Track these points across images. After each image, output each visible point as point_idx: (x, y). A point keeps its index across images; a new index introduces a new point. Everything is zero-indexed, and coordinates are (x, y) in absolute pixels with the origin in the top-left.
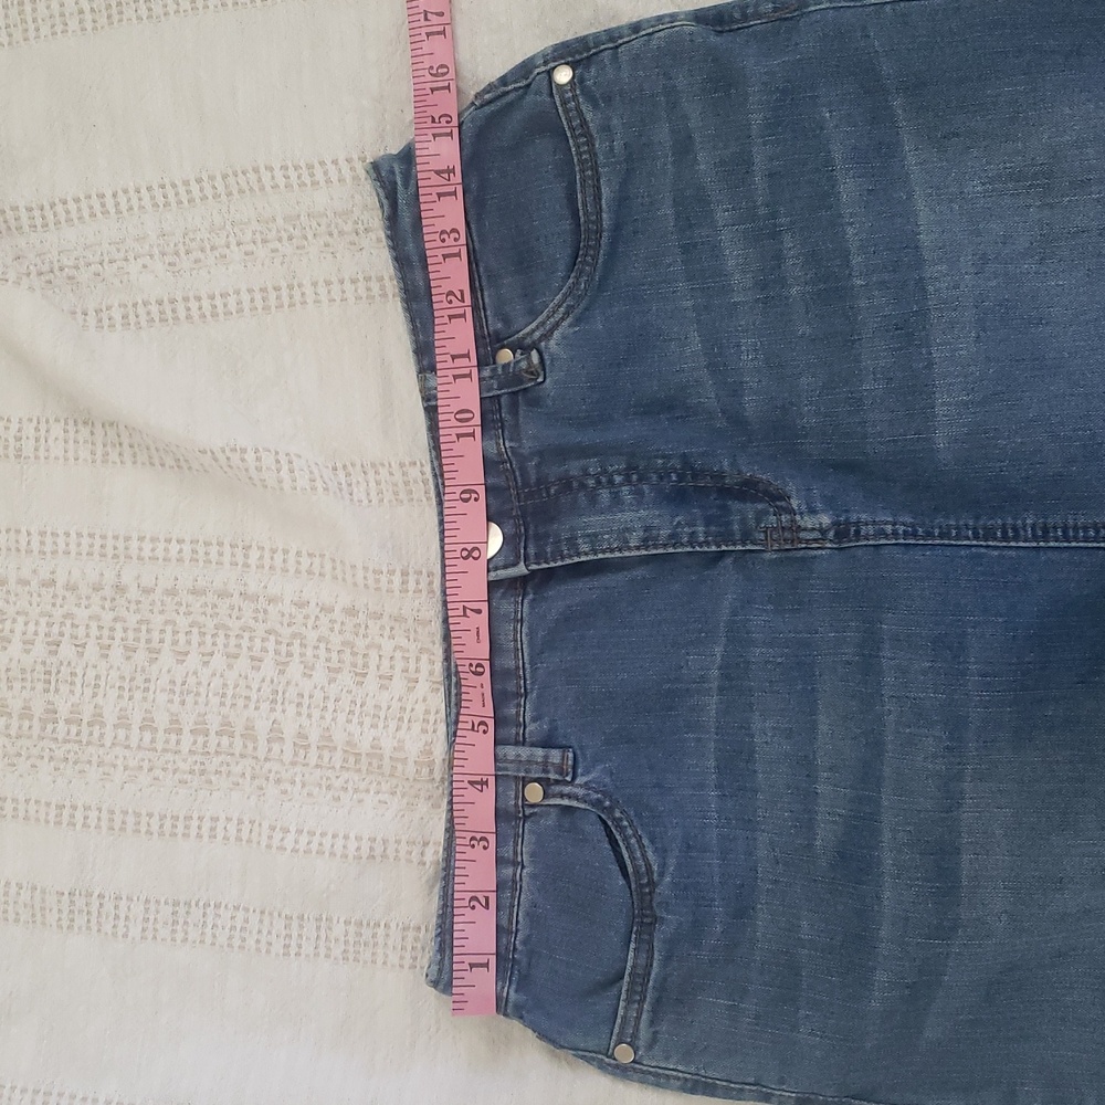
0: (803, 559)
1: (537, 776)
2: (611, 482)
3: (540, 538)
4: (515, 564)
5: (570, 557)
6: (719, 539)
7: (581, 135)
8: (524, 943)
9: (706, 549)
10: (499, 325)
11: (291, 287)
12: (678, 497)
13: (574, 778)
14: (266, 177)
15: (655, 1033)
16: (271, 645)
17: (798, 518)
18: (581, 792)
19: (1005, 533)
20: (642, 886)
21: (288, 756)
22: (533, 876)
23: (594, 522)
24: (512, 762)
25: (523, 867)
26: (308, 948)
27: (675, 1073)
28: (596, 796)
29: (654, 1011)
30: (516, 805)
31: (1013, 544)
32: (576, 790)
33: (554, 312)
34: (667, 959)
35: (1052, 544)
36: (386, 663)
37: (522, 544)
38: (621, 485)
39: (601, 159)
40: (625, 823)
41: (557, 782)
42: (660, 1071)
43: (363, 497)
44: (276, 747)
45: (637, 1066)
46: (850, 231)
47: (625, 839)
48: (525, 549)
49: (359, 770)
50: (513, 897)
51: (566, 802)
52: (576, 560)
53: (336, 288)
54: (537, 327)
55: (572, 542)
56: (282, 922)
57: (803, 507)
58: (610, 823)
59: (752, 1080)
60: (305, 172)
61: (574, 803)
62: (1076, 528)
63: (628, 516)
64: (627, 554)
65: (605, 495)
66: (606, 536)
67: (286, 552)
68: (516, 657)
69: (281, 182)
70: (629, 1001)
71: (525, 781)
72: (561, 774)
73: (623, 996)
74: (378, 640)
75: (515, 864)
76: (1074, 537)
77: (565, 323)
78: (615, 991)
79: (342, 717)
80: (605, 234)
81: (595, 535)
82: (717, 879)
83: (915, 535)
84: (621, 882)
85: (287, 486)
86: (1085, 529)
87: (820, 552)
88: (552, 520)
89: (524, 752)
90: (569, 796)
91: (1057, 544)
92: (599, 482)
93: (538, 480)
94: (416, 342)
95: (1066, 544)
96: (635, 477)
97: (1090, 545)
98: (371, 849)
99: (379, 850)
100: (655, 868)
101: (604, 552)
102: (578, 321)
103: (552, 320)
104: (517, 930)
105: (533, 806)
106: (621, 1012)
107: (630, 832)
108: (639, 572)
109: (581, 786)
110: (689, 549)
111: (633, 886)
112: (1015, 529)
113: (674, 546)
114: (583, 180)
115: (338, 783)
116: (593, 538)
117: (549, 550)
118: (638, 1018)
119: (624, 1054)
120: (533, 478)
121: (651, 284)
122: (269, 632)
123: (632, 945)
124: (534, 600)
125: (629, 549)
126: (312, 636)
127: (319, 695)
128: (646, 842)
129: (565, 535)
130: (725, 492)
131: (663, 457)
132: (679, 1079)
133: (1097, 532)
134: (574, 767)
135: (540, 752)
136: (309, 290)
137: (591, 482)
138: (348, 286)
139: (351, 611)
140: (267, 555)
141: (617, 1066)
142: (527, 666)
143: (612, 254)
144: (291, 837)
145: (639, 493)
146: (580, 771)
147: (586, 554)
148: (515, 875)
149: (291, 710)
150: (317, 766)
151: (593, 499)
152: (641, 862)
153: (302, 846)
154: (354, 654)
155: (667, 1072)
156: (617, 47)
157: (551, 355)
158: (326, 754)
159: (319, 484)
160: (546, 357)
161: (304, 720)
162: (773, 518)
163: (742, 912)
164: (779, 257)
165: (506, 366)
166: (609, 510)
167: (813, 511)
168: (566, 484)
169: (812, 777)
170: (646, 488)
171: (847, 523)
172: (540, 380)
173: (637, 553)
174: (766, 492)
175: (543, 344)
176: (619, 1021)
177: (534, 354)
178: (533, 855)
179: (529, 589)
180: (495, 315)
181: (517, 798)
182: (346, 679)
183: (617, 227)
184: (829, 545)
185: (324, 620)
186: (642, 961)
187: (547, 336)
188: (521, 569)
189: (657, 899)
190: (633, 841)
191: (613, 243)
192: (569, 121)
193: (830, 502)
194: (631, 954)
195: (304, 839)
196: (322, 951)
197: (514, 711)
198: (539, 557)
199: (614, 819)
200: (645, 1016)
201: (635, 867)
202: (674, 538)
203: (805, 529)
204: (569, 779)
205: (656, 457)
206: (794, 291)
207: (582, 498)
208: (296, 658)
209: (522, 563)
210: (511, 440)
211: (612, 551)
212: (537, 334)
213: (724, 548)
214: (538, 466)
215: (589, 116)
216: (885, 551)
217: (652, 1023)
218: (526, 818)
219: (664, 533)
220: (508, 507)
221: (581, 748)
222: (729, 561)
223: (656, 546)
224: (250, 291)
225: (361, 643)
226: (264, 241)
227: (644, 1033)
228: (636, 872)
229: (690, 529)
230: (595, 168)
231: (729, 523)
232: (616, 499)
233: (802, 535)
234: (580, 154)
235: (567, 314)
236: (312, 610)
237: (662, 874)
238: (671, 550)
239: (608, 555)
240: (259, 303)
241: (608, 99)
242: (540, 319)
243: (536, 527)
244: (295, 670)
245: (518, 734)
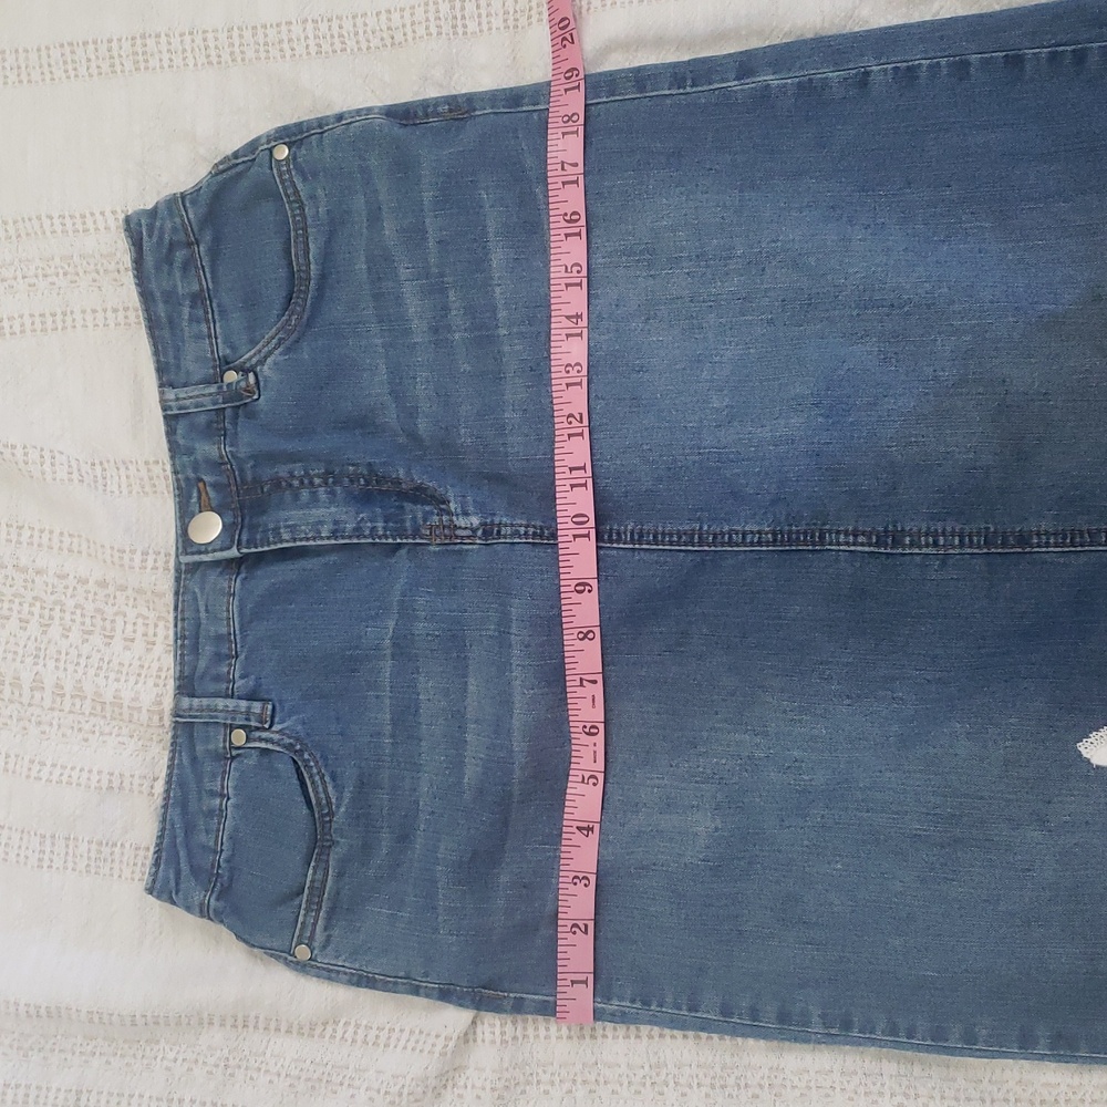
0: (460, 552)
1: (241, 723)
2: (311, 483)
3: (253, 528)
4: (229, 548)
5: (275, 543)
6: (395, 534)
7: (294, 201)
8: (228, 861)
9: (384, 541)
10: (228, 351)
11: (64, 314)
12: (365, 498)
13: (271, 726)
14: (46, 223)
15: (329, 937)
16: (36, 610)
17: (454, 518)
18: (276, 737)
19: (610, 536)
20: (323, 816)
21: (47, 703)
22: (236, 806)
23: (294, 515)
24: (221, 711)
25: (228, 799)
26: (58, 863)
27: (342, 969)
28: (287, 741)
29: (329, 919)
30: (225, 748)
31: (615, 545)
32: (272, 736)
33: (268, 343)
34: (340, 875)
35: (644, 546)
36: (130, 627)
37: (238, 532)
38: (321, 486)
39: (309, 221)
40: (312, 764)
41: (257, 729)
42: (331, 967)
43: (115, 489)
44: (37, 695)
45: (313, 963)
46: (498, 290)
47: (311, 777)
48: (239, 536)
49: (105, 717)
50: (219, 824)
51: (263, 745)
52: (280, 546)
53: (100, 315)
54: (255, 354)
55: (276, 531)
56: (38, 839)
57: (459, 510)
58: (300, 763)
59: (402, 974)
60: (78, 221)
61: (270, 746)
62: (663, 534)
63: (321, 511)
64: (319, 543)
65: (305, 494)
66: (303, 527)
67: (51, 532)
68: (229, 625)
69: (58, 228)
70: (308, 910)
71: (232, 728)
72: (261, 722)
73: (303, 906)
74: (124, 608)
75: (222, 796)
76: (662, 541)
77: (277, 352)
78: (297, 902)
79: (92, 672)
80: (312, 282)
81: (294, 526)
82: (385, 812)
83: (541, 536)
84: (305, 811)
85: (49, 477)
86: (671, 535)
87: (470, 547)
88: (264, 512)
89: (231, 703)
90: (266, 740)
91: (647, 547)
92: (302, 483)
93: (254, 478)
94: (158, 362)
95: (655, 547)
96: (331, 480)
97: (673, 548)
98: (110, 781)
99: (116, 784)
100: (334, 800)
101: (301, 540)
102: (288, 350)
103: (266, 349)
104: (222, 850)
105: (239, 748)
106: (301, 919)
107: (315, 771)
108: (333, 558)
109: (277, 732)
110: (370, 541)
111: (317, 816)
112: (619, 534)
113: (358, 537)
114: (297, 236)
115: (87, 727)
116: (293, 528)
117: (258, 537)
118: (315, 924)
119: (303, 952)
120: (249, 477)
121: (349, 324)
122: (35, 598)
123: (313, 864)
124: (246, 578)
125: (322, 538)
126: (70, 603)
127: (74, 652)
128: (327, 779)
129: (271, 526)
130: (404, 496)
131: (353, 465)
132: (345, 973)
133: (680, 538)
134: (273, 717)
135: (244, 704)
136: (78, 316)
137: (296, 483)
138: (109, 313)
139: (103, 584)
140: (36, 534)
141: (298, 963)
142: (237, 632)
143: (320, 297)
144: (46, 770)
145: (332, 493)
146: (276, 720)
147: (287, 541)
148: (221, 804)
149: (51, 664)
150: (71, 712)
151: (296, 497)
152: (322, 796)
153: (55, 777)
154: (104, 620)
155: (336, 968)
156: (322, 133)
157: (265, 377)
158: (78, 702)
159: (75, 476)
160: (260, 379)
161: (61, 674)
162: (436, 518)
163: (404, 838)
164: (446, 309)
165: (229, 385)
166: (307, 506)
167: (466, 514)
168: (277, 483)
169: (462, 729)
170: (338, 489)
171: (492, 523)
172: (255, 397)
173: (326, 542)
174: (433, 497)
175: (258, 368)
176: (299, 925)
177: (251, 376)
178: (235, 788)
179: (243, 567)
180: (224, 343)
181: (225, 741)
182: (97, 640)
183: (323, 277)
184: (478, 541)
185: (81, 589)
186: (319, 876)
187: (262, 362)
188: (234, 553)
189: (334, 826)
190: (317, 778)
191: (320, 288)
192: (285, 189)
193: (481, 508)
194: (311, 871)
195: (57, 772)
196: (70, 865)
197: (226, 669)
198: (250, 543)
199: (304, 760)
200: (320, 923)
201: (318, 799)
202: (358, 532)
203: (460, 528)
204: (267, 726)
205: (349, 464)
206: (457, 336)
207: (288, 495)
208: (57, 621)
209: (235, 547)
210: (231, 446)
211: (308, 539)
212: (254, 360)
213: (399, 541)
214: (254, 467)
215: (300, 186)
216: (517, 547)
217: (326, 929)
218: (233, 758)
219: (349, 527)
220: (229, 500)
221: (281, 702)
222: (403, 552)
223: (343, 538)
224: (32, 316)
225: (110, 611)
226: (45, 276)
227: (320, 936)
228: (319, 803)
229: (375, 523)
230: (305, 229)
231: (403, 521)
232: (314, 499)
233: (459, 532)
234: (294, 216)
235: (279, 344)
236: (71, 581)
237: (338, 807)
238: (355, 541)
239: (304, 543)
240: (38, 326)
241: (315, 175)
242: (257, 348)
243: (251, 517)
244: (55, 631)
245: (228, 688)
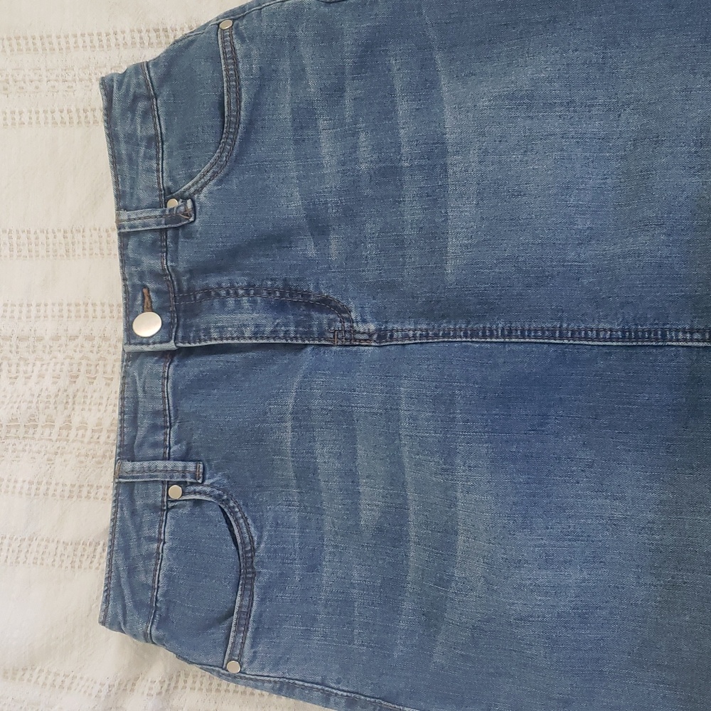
0: (356, 352)
1: (178, 480)
2: (236, 294)
3: (187, 327)
4: (168, 341)
5: (205, 341)
6: (304, 336)
7: (230, 58)
8: (164, 595)
9: (295, 342)
10: (170, 183)
12: (279, 307)
13: (203, 482)
15: (255, 653)
17: (355, 325)
18: (208, 490)
20: (246, 552)
22: (171, 548)
23: (223, 319)
24: (161, 471)
25: (165, 543)
28: (218, 492)
29: (254, 638)
30: (163, 501)
32: (204, 489)
33: (204, 175)
34: (262, 600)
37: (174, 330)
38: (243, 296)
39: (243, 75)
40: (237, 510)
41: (192, 484)
42: (258, 678)
45: (242, 675)
46: (402, 132)
47: (236, 520)
48: (176, 332)
50: (156, 564)
51: (198, 497)
52: (209, 343)
54: (193, 185)
55: (207, 331)
57: (359, 318)
58: (226, 511)
61: (203, 498)
63: (245, 316)
64: (242, 341)
65: (231, 302)
66: (230, 329)
68: (164, 402)
70: (237, 632)
71: (169, 484)
72: (195, 479)
73: (233, 628)
75: (159, 540)
77: (211, 183)
78: (227, 624)
80: (242, 126)
81: (223, 327)
82: (297, 546)
83: (427, 336)
84: (233, 548)
87: (367, 348)
88: (196, 315)
89: (170, 464)
90: (200, 493)
92: (228, 293)
93: (189, 288)
94: (117, 190)
96: (252, 292)
100: (255, 539)
101: (227, 339)
102: (220, 182)
103: (203, 180)
105: (176, 501)
106: (231, 640)
107: (239, 515)
108: (251, 354)
109: (208, 487)
110: (284, 341)
111: (241, 553)
113: (274, 338)
114: (229, 87)
116: (221, 330)
117: (192, 335)
118: (243, 644)
119: (233, 667)
120: (185, 286)
121: (271, 161)
123: (239, 592)
124: (178, 365)
125: (244, 338)
129: (203, 326)
130: (311, 306)
131: (272, 280)
132: (270, 682)
134: (204, 475)
135: (180, 464)
137: (223, 293)
141: (229, 675)
142: (171, 408)
143: (246, 140)
145: (254, 302)
146: (207, 477)
147: (215, 340)
148: (158, 548)
151: (223, 304)
152: (246, 535)
155: (262, 678)
157: (200, 203)
160: (197, 204)
162: (339, 324)
164: (355, 147)
165: (171, 210)
166: (233, 312)
167: (364, 321)
168: (207, 292)
170: (259, 299)
171: (386, 330)
172: (192, 219)
173: (249, 341)
174: (336, 307)
175: (196, 196)
176: (230, 644)
177: (189, 203)
178: (172, 533)
179: (175, 358)
180: (168, 177)
181: (163, 496)
183: (251, 123)
184: (373, 344)
187: (198, 191)
188: (171, 345)
189: (256, 560)
190: (241, 521)
191: (248, 132)
193: (377, 315)
194: (238, 599)
197: (162, 438)
198: (184, 339)
199: (229, 507)
200: (247, 642)
201: (242, 538)
202: (274, 333)
203: (359, 332)
204: (200, 481)
205: (267, 279)
207: (216, 303)
209: (172, 341)
210: (172, 261)
211: (233, 339)
212: (192, 190)
213: (307, 342)
214: (189, 280)
215: (238, 47)
216: (408, 347)
217: (252, 646)
218: (169, 509)
219: (268, 329)
220: (167, 304)
221: (209, 463)
222: (309, 349)
223: (262, 338)
227: (247, 653)
228: (243, 542)
229: (289, 327)
230: (238, 80)
231: (310, 326)
232: (238, 303)
233: (358, 336)
234: (227, 70)
235: (213, 177)
237: (259, 543)
238: (272, 341)
239: (230, 341)
241: (252, 38)
242: (195, 180)
243: (185, 319)
245: (165, 453)
